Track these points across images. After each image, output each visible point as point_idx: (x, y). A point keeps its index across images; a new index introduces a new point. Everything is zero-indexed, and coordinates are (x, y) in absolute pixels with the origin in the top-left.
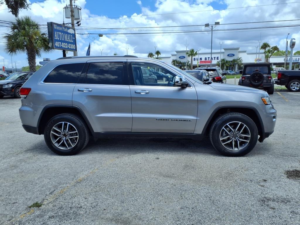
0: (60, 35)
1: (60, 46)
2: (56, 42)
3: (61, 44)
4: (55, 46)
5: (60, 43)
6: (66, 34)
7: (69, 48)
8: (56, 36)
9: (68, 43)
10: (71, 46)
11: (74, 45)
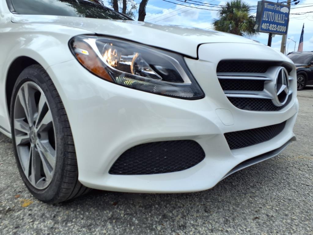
0: (269, 15)
1: (266, 28)
2: (264, 24)
3: (269, 26)
4: (262, 28)
5: (268, 24)
6: (278, 14)
7: (278, 30)
8: (264, 16)
9: (278, 24)
10: (280, 28)
11: (285, 27)
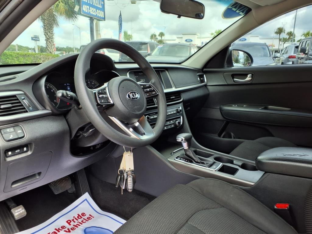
1: (87, 11)
2: (84, 5)
4: (83, 11)
5: (88, 7)
10: (99, 13)
11: (103, 12)
